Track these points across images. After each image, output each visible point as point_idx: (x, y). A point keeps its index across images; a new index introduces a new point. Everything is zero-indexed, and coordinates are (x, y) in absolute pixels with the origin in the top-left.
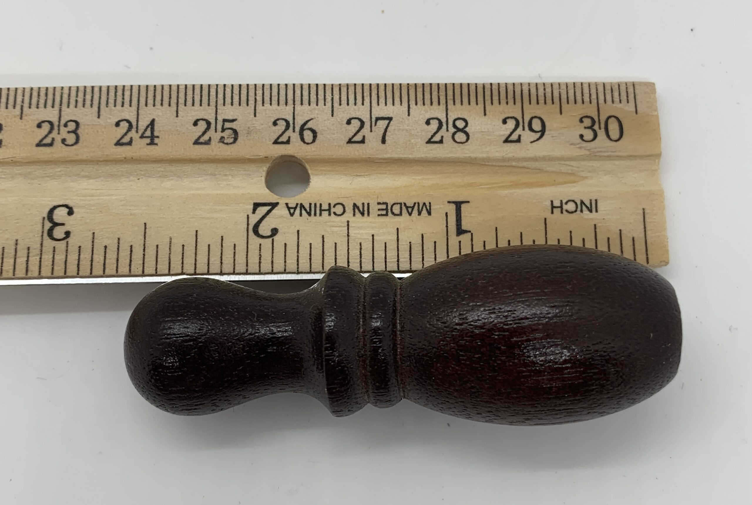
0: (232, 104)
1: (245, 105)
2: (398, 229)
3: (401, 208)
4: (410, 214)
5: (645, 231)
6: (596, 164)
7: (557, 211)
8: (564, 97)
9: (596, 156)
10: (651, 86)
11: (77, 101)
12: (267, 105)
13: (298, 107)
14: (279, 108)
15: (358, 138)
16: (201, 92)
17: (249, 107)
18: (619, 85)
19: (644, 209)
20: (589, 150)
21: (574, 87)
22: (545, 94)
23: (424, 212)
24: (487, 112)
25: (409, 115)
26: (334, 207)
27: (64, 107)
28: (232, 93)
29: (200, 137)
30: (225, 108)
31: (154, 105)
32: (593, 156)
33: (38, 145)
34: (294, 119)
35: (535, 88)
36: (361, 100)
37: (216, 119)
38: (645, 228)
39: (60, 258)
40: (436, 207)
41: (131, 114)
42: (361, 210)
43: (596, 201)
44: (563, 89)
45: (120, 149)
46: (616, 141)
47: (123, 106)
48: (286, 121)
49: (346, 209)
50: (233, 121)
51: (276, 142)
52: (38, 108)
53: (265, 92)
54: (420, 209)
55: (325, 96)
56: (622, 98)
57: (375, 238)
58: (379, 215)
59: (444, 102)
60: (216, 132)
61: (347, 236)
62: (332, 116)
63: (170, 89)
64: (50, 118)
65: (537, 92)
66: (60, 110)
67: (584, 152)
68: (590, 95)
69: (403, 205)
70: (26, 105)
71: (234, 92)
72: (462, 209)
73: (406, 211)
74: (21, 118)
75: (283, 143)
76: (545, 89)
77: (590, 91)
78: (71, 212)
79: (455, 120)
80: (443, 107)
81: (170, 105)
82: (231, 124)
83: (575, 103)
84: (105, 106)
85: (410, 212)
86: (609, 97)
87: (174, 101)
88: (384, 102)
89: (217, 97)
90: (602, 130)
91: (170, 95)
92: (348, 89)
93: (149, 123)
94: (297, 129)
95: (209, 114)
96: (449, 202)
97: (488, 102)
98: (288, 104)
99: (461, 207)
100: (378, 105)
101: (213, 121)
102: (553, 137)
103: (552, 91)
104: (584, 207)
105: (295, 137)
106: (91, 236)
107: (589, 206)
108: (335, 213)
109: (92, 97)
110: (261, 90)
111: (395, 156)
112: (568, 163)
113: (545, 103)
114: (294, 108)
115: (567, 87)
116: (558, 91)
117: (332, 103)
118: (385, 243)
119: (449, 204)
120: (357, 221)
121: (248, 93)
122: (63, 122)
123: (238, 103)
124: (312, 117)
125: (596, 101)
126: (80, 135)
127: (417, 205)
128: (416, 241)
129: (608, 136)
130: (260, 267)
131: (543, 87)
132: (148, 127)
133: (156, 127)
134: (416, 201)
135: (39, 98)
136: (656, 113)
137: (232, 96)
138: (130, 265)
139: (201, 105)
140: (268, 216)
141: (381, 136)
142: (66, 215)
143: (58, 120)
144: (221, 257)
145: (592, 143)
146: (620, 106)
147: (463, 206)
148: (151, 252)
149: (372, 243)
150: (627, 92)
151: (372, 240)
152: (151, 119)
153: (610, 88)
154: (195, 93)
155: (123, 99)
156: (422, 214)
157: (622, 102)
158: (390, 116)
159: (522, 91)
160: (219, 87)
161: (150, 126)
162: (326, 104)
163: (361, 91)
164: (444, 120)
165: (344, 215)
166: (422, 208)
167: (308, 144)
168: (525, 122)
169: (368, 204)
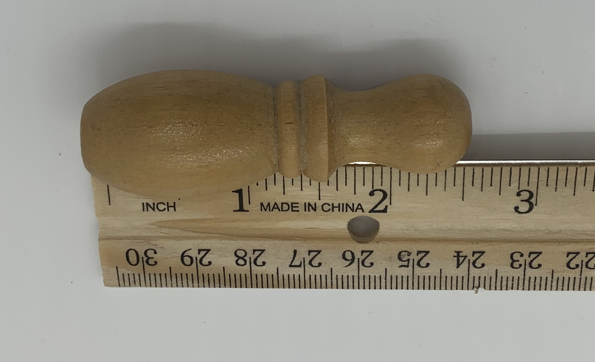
0: (402, 277)
1: (393, 277)
2: (284, 194)
3: (282, 208)
4: (275, 203)
5: (108, 190)
6: (144, 234)
7: (171, 204)
8: (169, 278)
9: (145, 240)
10: (107, 284)
11: (513, 281)
12: (378, 276)
13: (356, 274)
14: (370, 274)
15: (312, 254)
16: (424, 285)
17: (390, 275)
18: (130, 285)
19: (110, 204)
20: (150, 244)
21: (161, 284)
22: (182, 280)
23: (265, 205)
24: (222, 269)
25: (278, 268)
26: (330, 209)
27: (522, 277)
28: (402, 284)
29: (425, 256)
30: (407, 274)
31: (457, 277)
32: (147, 239)
33: (541, 253)
34: (359, 267)
35: (189, 284)
36: (311, 278)
37: (413, 267)
38: (109, 192)
39: (524, 178)
40: (257, 208)
41: (474, 272)
42: (310, 207)
43: (144, 211)
44: (170, 283)
45: (482, 249)
46: (131, 249)
47: (480, 277)
48: (364, 266)
49: (321, 208)
50: (401, 266)
51: (371, 252)
52: (541, 277)
53: (379, 285)
54: (268, 207)
55: (337, 281)
56: (128, 277)
57: (300, 189)
58: (298, 203)
59: (253, 276)
60: (413, 259)
61: (320, 190)
62: (332, 269)
63: (446, 287)
64: (532, 271)
65: (187, 282)
66: (524, 275)
67: (154, 242)
68: (150, 279)
69: (281, 210)
70: (549, 280)
71: (401, 285)
72: (239, 207)
73: (279, 206)
74: (553, 271)
75: (367, 251)
76: (182, 283)
77: (150, 282)
78: (516, 209)
79: (245, 264)
80: (254, 273)
81: (446, 277)
82: (402, 264)
83: (160, 274)
84: (492, 277)
85: (276, 205)
86: (137, 278)
87: (443, 280)
88: (295, 277)
89: (413, 282)
90: (141, 257)
91: (446, 283)
92: (321, 285)
93: (461, 266)
94: (356, 260)
95: (418, 271)
96: (248, 211)
97: (222, 275)
98: (363, 276)
99: (240, 208)
100: (299, 275)
101: (416, 266)
102: (176, 253)
103: (177, 282)
104: (152, 206)
105: (358, 255)
106: (501, 192)
107: (149, 207)
108: (329, 205)
109: (501, 283)
110: (382, 286)
111: (287, 242)
112: (165, 235)
113: (181, 274)
114: (359, 274)
115: (166, 284)
116: (172, 282)
117: (332, 277)
118: (293, 185)
119: (248, 210)
120: (313, 199)
121: (391, 284)
122: (523, 267)
123: (398, 277)
124: (346, 268)
125: (146, 275)
126: (510, 259)
127: (271, 210)
128: (271, 186)
129: (136, 252)
130: (382, 170)
131: (183, 285)
132: (462, 263)
133: (456, 262)
134: (272, 212)
135: (540, 283)
136: (103, 267)
137: (402, 282)
138: (474, 173)
139: (424, 277)
140: (377, 204)
141: (297, 255)
142: (520, 207)
143: (526, 269)
144: (409, 177)
145: (148, 248)
146: (129, 272)
147: (238, 209)
148: (459, 181)
149: (303, 185)
150: (124, 281)
151: (303, 187)
152: (459, 268)
153: (136, 284)
154: (428, 284)
155: (479, 282)
156: (267, 203)
157: (127, 275)
158: (291, 268)
159: (198, 282)
160: (412, 288)
161: (460, 263)
162: (336, 276)
163: (312, 284)
164: (253, 264)
165: (322, 204)
166: (267, 207)
167: (349, 251)
168: (196, 263)
169: (305, 211)
